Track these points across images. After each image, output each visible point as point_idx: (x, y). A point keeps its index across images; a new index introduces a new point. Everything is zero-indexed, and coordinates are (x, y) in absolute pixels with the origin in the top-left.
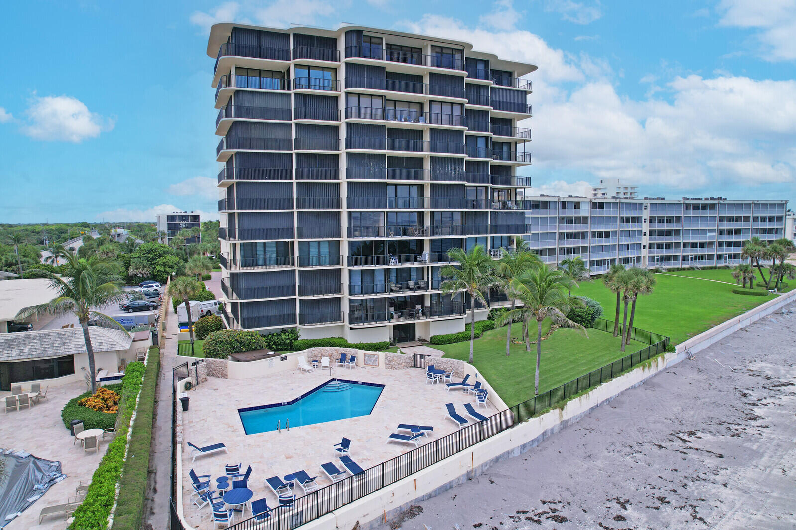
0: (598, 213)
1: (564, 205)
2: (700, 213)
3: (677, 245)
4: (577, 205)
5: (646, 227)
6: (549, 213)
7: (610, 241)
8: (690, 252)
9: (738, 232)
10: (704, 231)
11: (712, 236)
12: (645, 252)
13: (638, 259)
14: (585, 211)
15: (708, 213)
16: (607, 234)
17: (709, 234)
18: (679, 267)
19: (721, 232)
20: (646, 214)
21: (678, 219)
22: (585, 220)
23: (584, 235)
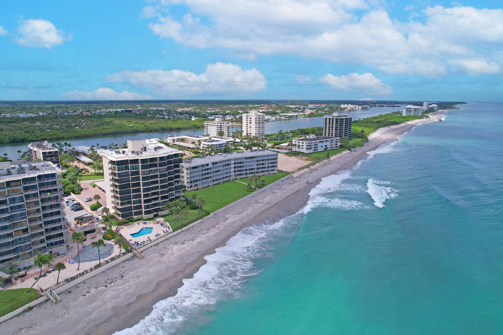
0: (215, 166)
1: (203, 166)
2: (251, 160)
3: (243, 170)
4: (208, 165)
5: (233, 166)
6: (198, 169)
7: (220, 173)
8: (248, 172)
9: (263, 164)
10: (252, 165)
11: (255, 166)
12: (233, 174)
13: (230, 176)
14: (210, 166)
15: (253, 160)
16: (219, 171)
17: (254, 166)
18: (244, 177)
19: (258, 165)
20: (232, 162)
21: (243, 162)
22: (210, 168)
23: (210, 173)
